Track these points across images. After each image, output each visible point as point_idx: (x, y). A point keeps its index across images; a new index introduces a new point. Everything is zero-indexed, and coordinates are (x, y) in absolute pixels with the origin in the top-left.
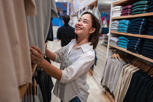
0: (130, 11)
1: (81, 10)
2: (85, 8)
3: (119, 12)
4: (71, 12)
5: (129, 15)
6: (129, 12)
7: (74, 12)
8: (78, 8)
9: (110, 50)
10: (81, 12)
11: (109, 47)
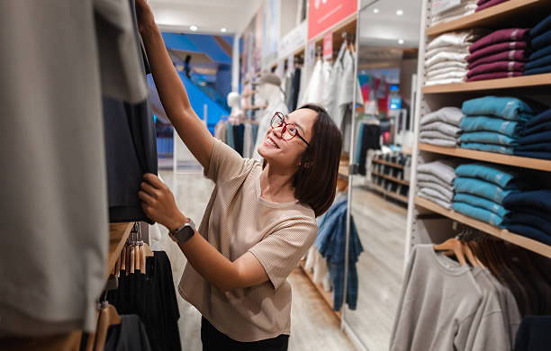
0: (515, 59)
1: (286, 62)
2: (302, 52)
3: (460, 64)
4: (246, 70)
5: (514, 76)
6: (512, 64)
7: (258, 70)
8: (276, 55)
9: (421, 221)
10: (286, 67)
11: (417, 213)
